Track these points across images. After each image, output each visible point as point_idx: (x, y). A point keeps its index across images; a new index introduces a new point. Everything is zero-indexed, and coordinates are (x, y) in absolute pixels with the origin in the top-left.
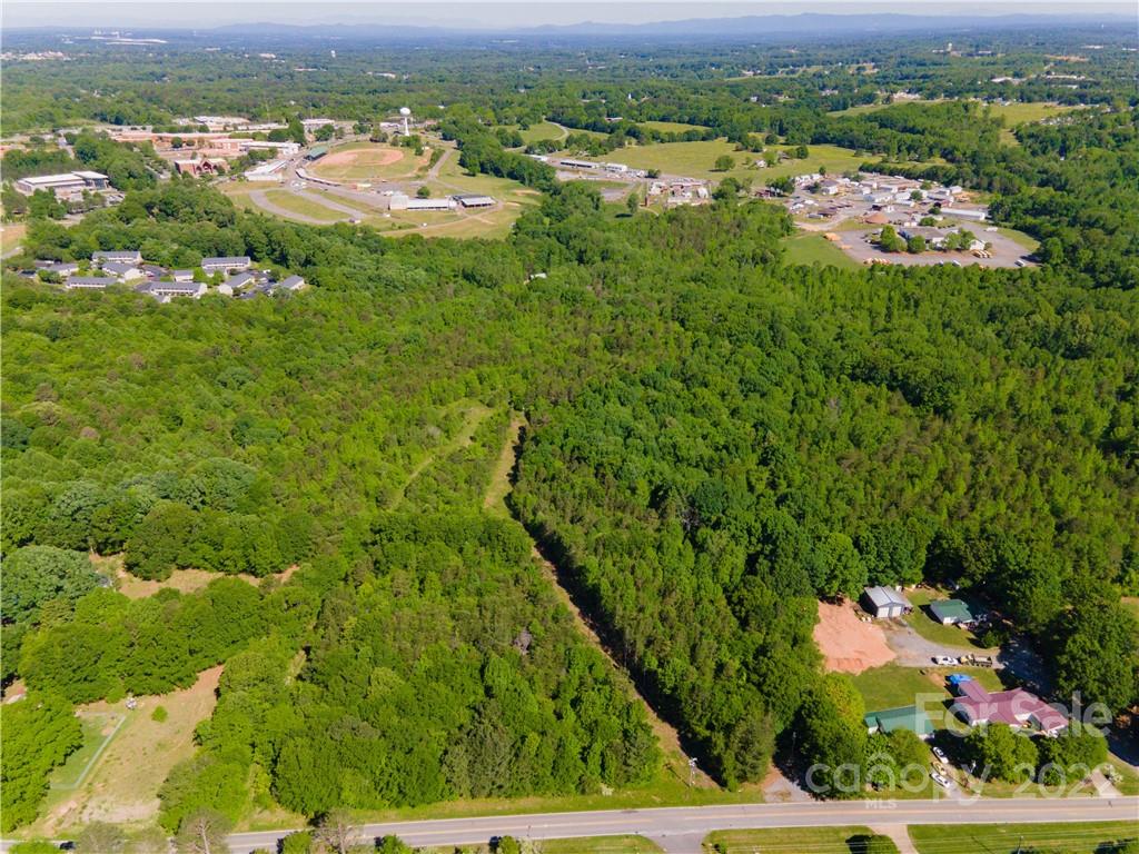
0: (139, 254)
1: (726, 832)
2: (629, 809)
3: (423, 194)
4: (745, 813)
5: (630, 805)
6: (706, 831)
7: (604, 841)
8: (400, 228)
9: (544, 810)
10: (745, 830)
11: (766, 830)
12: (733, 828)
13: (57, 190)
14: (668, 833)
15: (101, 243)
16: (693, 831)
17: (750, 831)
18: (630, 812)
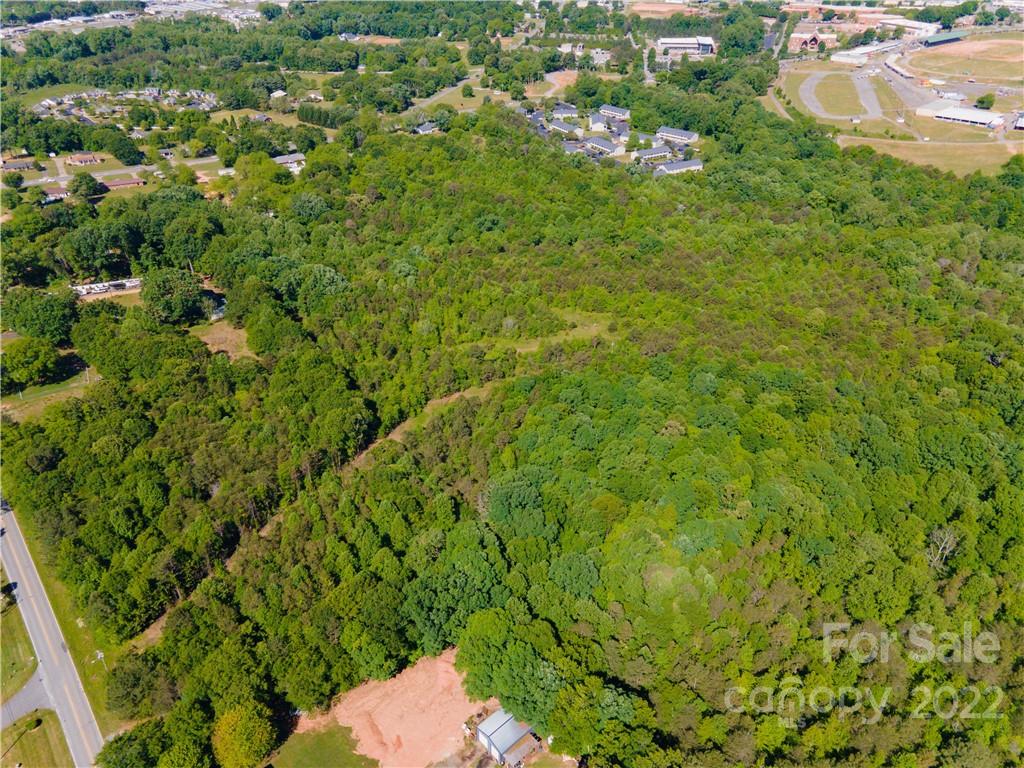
0: (628, 112)
1: (57, 720)
2: (67, 646)
3: (984, 104)
4: (84, 727)
5: (73, 644)
6: (53, 705)
7: (26, 646)
8: (892, 137)
9: (53, 598)
10: (62, 733)
11: (66, 750)
12: (63, 725)
13: (670, 51)
14: (45, 682)
15: (612, 98)
16: (51, 697)
17: (62, 739)
18: (63, 647)
